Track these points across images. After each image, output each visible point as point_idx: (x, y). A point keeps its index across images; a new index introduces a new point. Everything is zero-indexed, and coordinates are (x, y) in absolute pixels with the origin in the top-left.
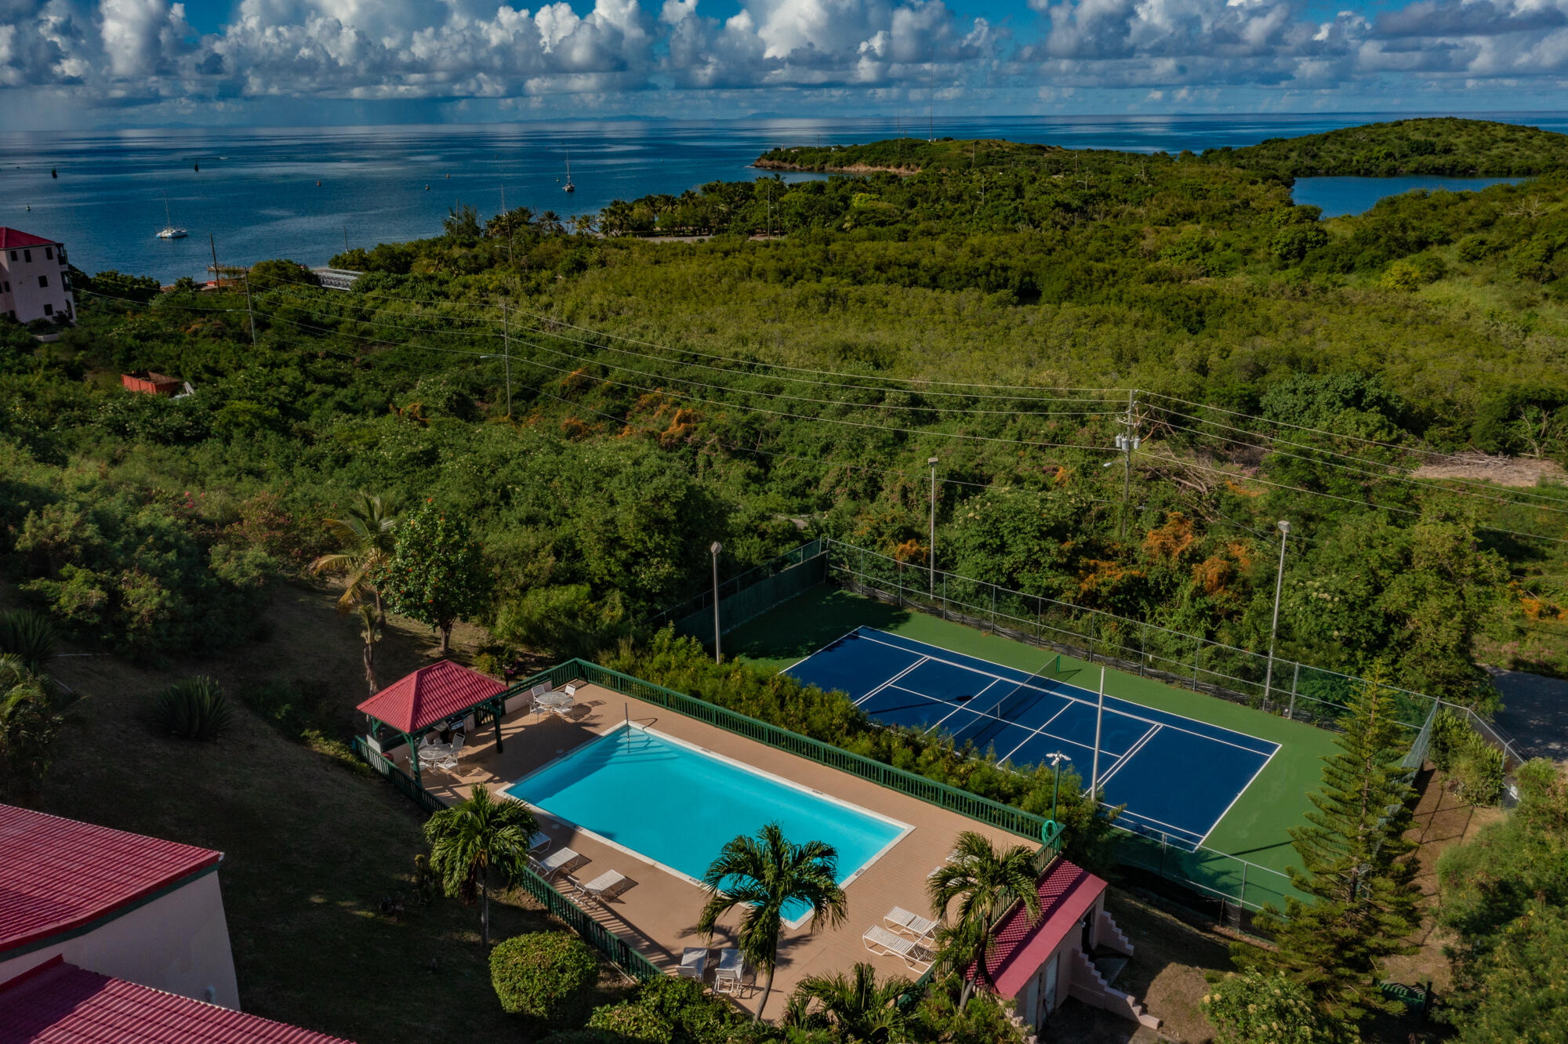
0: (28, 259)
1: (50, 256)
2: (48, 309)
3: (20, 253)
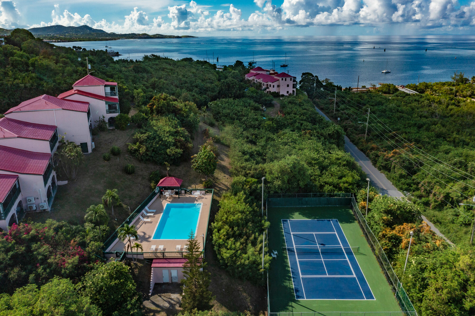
0: (286, 80)
1: (291, 80)
2: (288, 92)
3: (284, 79)
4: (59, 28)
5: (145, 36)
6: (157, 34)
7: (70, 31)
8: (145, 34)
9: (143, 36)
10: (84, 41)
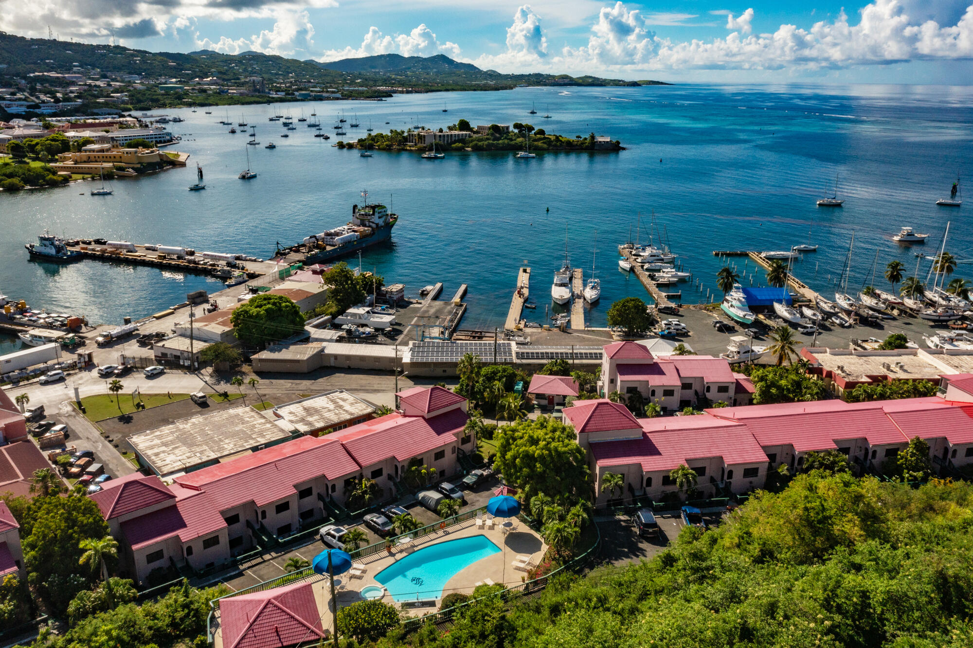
4: (393, 59)
5: (566, 81)
6: (587, 77)
7: (414, 66)
8: (565, 77)
9: (561, 81)
10: (453, 90)
